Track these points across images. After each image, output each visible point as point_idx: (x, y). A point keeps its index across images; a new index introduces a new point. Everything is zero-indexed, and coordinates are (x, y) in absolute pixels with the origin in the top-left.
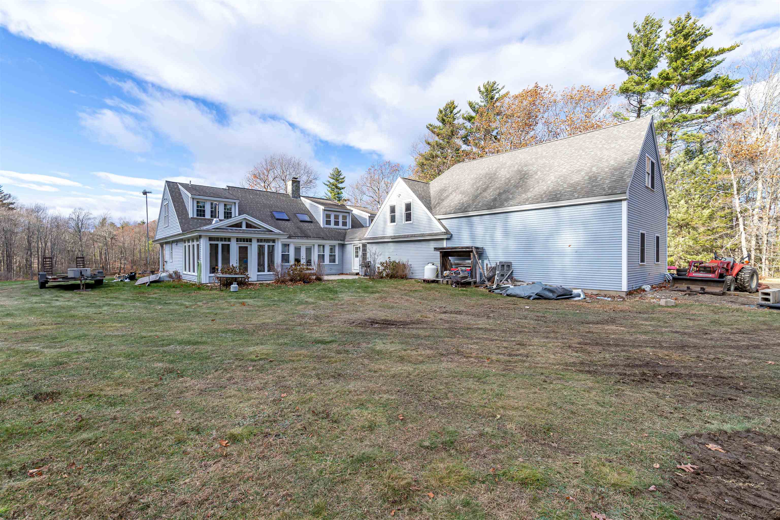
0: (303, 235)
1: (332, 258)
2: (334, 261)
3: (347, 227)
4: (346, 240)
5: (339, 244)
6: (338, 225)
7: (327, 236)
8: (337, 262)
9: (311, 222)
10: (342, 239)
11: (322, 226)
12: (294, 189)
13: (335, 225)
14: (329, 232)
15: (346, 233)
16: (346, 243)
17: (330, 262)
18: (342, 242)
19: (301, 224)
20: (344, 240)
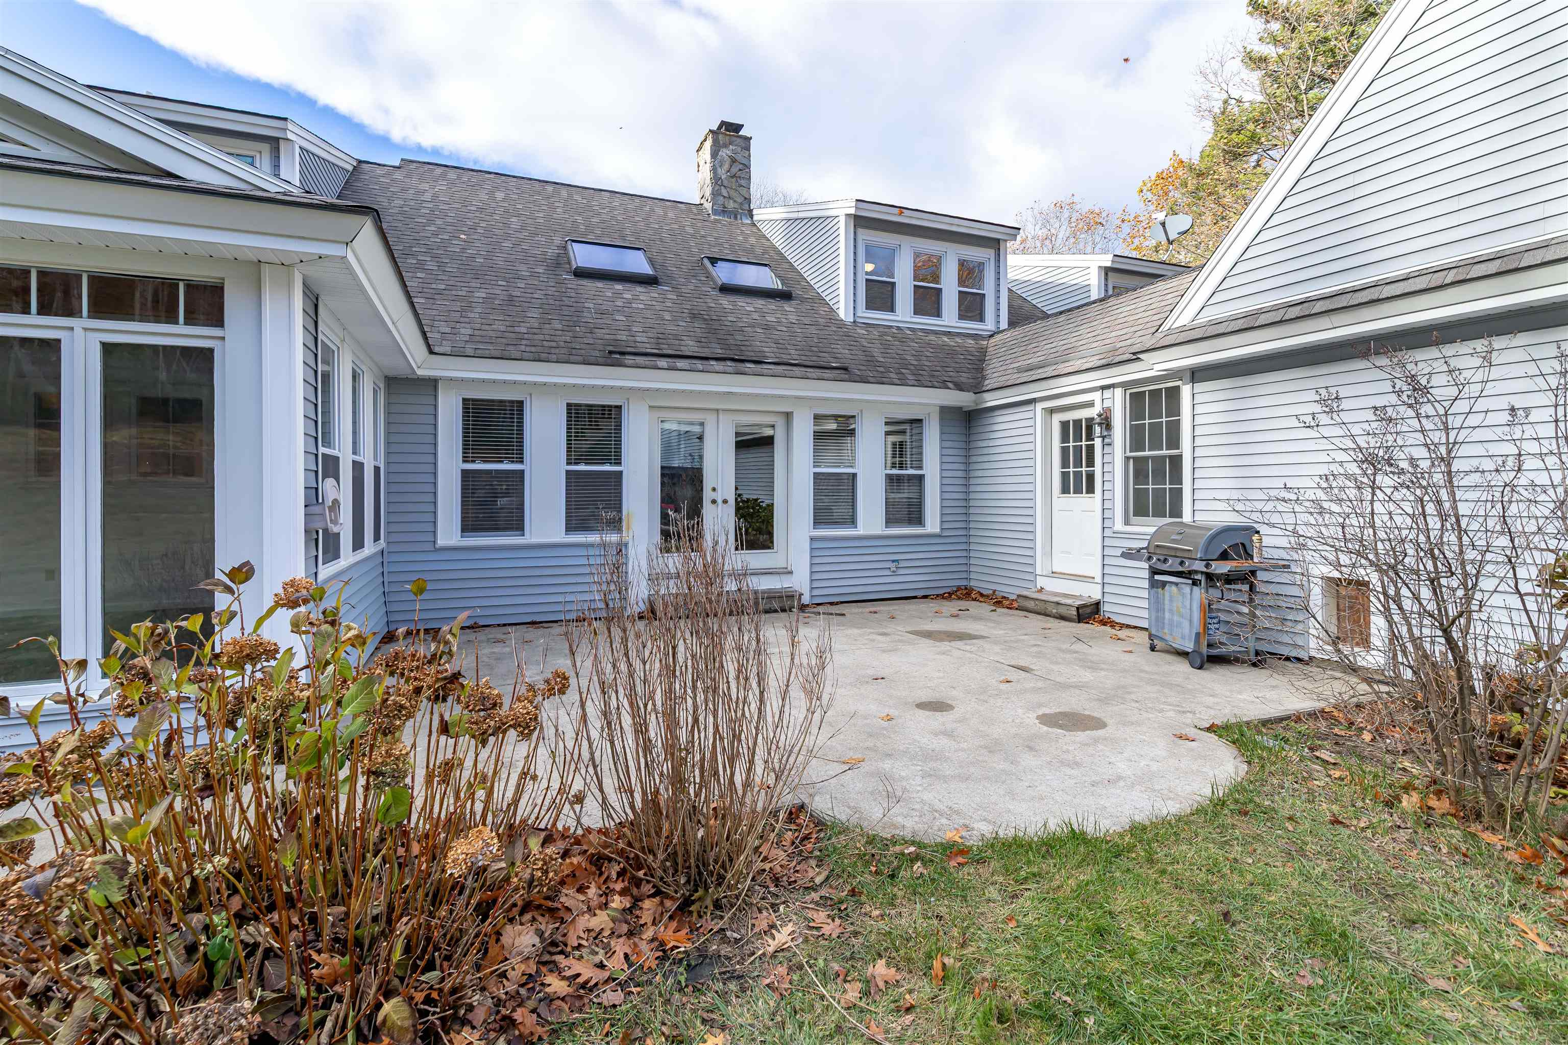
0: (719, 351)
1: (905, 494)
2: (915, 516)
3: (989, 325)
4: (989, 383)
5: (946, 413)
6: (937, 312)
7: (871, 361)
8: (932, 523)
9: (785, 296)
10: (964, 378)
11: (844, 312)
12: (722, 172)
13: (917, 311)
14: (886, 346)
15: (983, 352)
16: (991, 400)
17: (890, 521)
18: (962, 399)
19: (726, 301)
20: (977, 388)
